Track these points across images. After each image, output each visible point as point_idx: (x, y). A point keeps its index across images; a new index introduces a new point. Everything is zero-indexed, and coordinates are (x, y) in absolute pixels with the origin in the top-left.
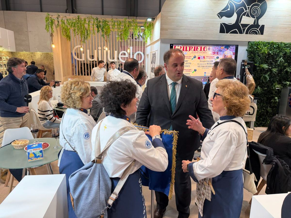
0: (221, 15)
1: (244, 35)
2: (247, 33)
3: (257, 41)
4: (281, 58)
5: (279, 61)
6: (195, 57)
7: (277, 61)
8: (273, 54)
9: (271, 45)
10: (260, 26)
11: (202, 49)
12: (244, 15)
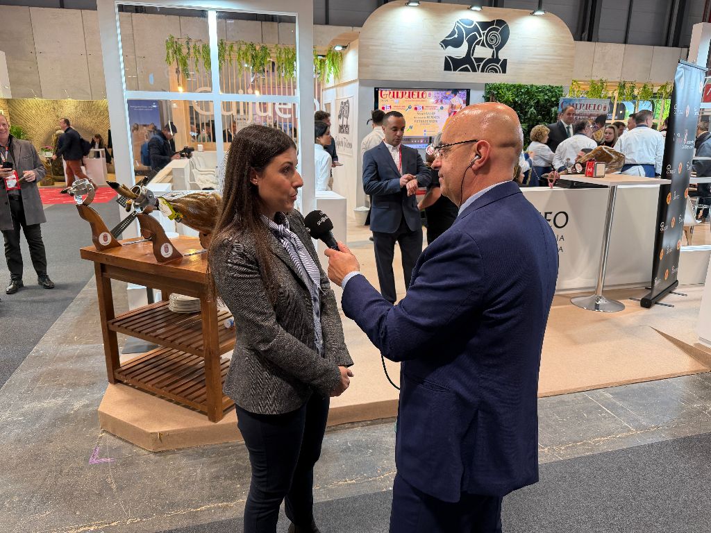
0: (446, 43)
1: (479, 73)
2: (483, 71)
3: (498, 82)
4: (532, 109)
5: (529, 113)
6: (410, 108)
7: (527, 112)
8: (521, 102)
9: (517, 90)
10: (500, 60)
11: (420, 96)
12: (478, 43)
